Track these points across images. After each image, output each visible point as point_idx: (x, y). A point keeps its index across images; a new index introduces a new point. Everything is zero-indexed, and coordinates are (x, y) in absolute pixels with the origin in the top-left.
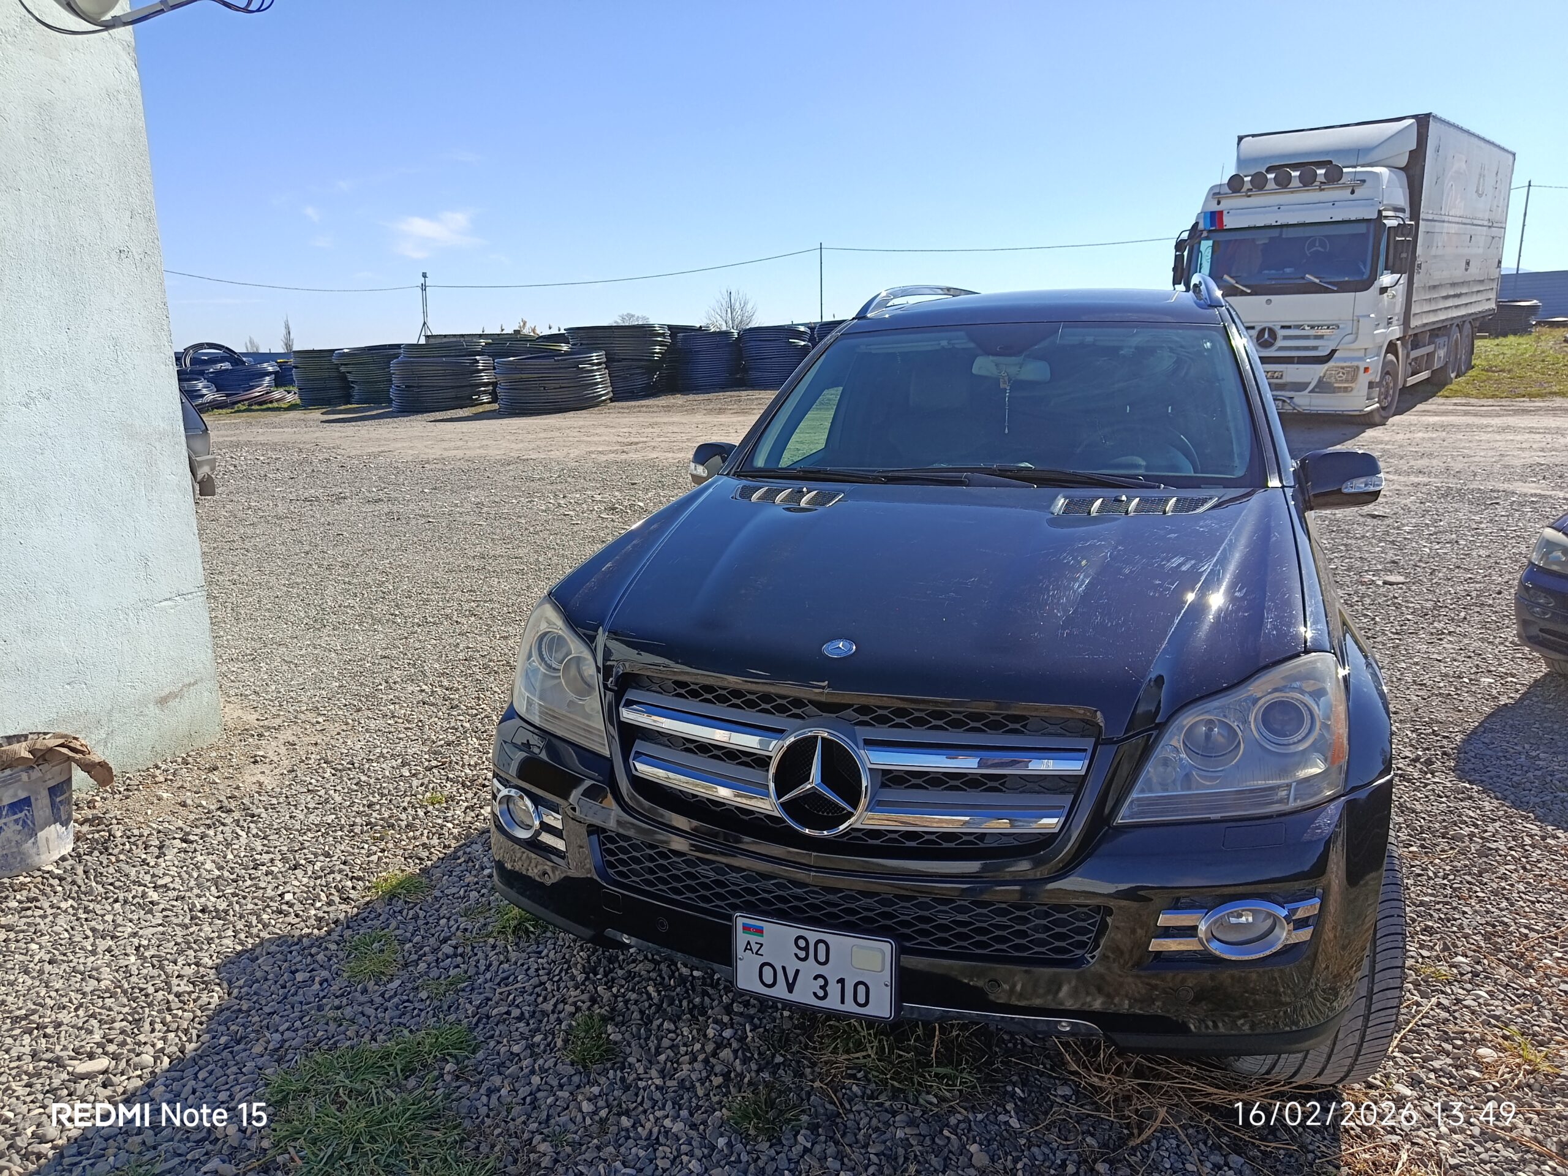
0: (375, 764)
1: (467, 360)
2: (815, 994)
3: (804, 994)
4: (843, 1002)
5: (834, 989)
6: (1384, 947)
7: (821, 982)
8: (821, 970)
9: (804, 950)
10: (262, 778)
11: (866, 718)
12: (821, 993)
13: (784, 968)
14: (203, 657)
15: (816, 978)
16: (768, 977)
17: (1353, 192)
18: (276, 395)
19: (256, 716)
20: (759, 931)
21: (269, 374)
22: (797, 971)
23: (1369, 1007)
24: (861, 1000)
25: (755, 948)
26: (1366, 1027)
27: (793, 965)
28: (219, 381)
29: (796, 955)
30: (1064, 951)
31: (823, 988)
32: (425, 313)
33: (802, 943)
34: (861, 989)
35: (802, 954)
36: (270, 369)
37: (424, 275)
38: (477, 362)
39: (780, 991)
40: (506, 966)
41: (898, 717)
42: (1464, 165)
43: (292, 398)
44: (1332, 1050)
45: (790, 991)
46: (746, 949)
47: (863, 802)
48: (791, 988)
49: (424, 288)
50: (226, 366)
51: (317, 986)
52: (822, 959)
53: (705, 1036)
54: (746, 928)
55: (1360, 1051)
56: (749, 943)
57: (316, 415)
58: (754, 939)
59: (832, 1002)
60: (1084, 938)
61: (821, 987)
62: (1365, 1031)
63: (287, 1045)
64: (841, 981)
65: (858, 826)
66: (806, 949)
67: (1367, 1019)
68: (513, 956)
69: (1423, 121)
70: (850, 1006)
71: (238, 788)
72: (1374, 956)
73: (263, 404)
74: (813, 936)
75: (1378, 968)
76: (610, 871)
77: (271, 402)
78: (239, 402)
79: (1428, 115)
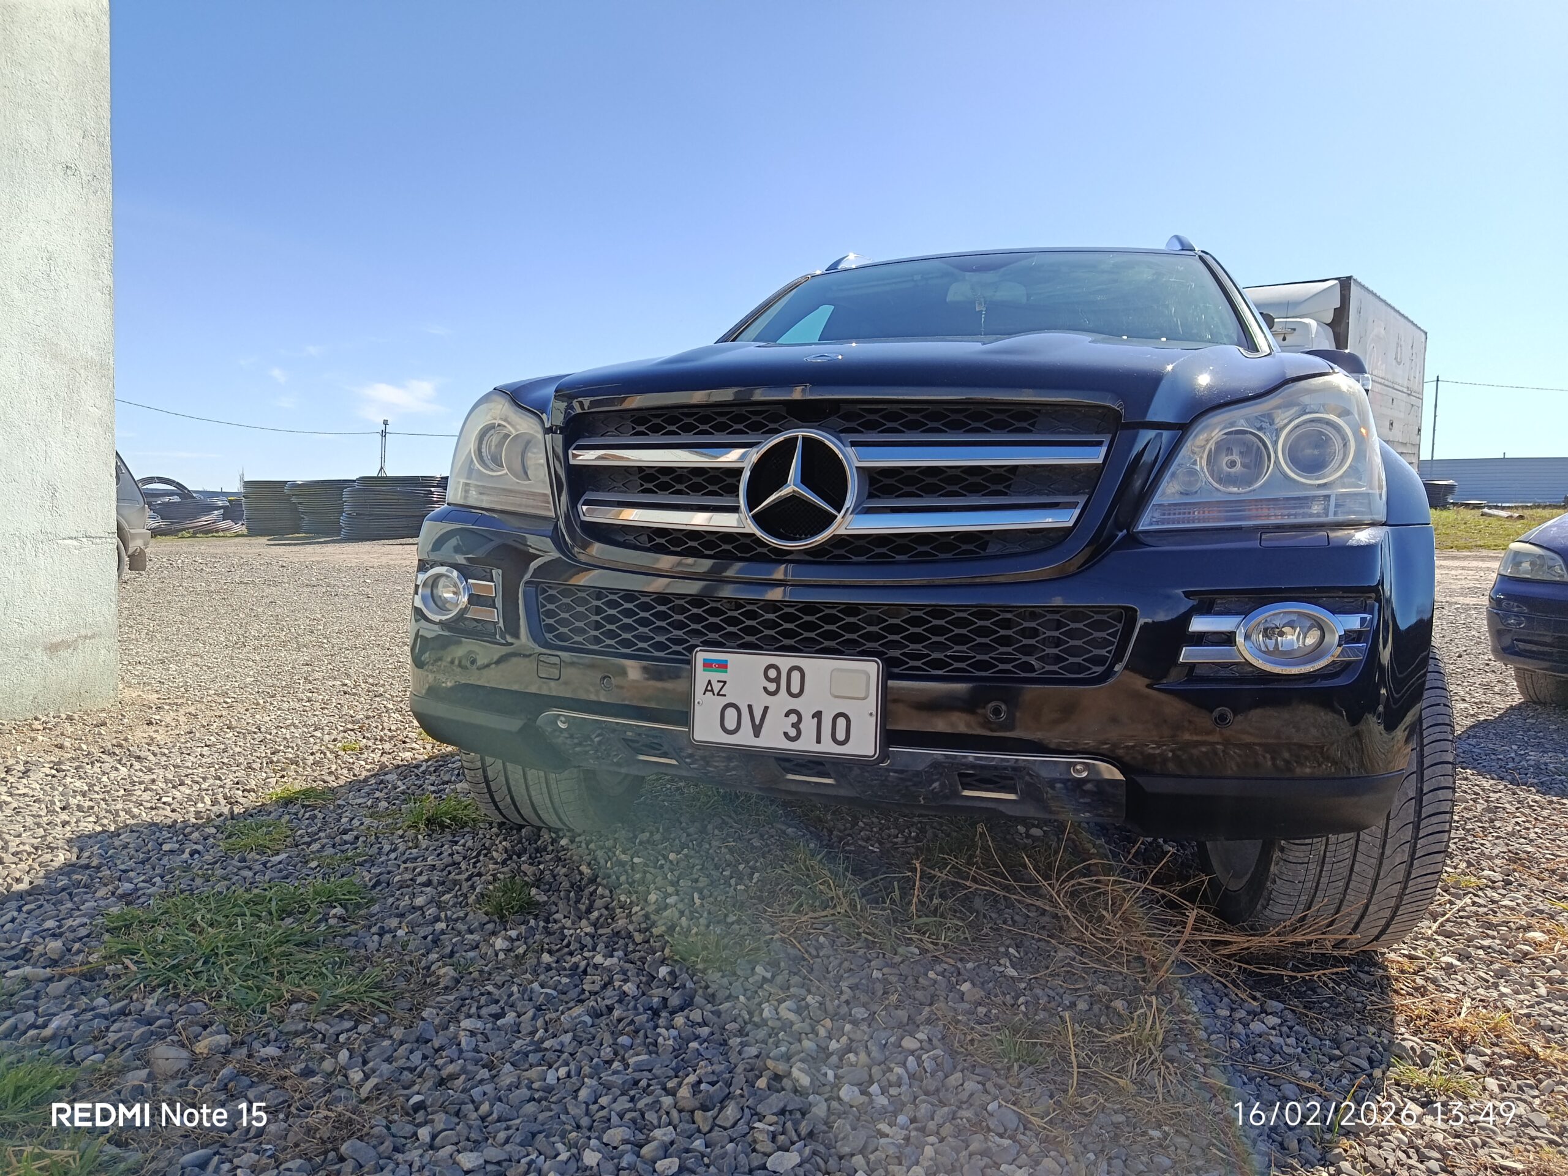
0: (284, 730)
1: (421, 491)
2: (786, 734)
3: (773, 738)
4: (818, 741)
5: (809, 726)
6: (1432, 738)
7: (793, 718)
8: (794, 704)
9: (774, 681)
10: (154, 735)
11: (853, 425)
12: (793, 733)
13: (750, 707)
14: (105, 610)
15: (787, 715)
16: (731, 723)
17: (1284, 339)
18: (224, 524)
19: (157, 696)
20: (723, 666)
21: (218, 508)
22: (766, 709)
23: (1419, 812)
24: (841, 736)
25: (717, 687)
26: (1416, 838)
27: (760, 701)
28: (164, 511)
29: (765, 689)
30: (1080, 668)
31: (796, 726)
32: (383, 458)
33: (772, 673)
34: (841, 722)
35: (772, 687)
36: (220, 503)
37: (386, 423)
38: (432, 493)
39: (745, 738)
40: (414, 851)
41: (889, 421)
42: (1383, 331)
43: (240, 528)
44: (1378, 875)
45: (757, 734)
46: (706, 690)
47: (849, 502)
48: (757, 730)
49: (384, 434)
50: (176, 499)
51: (186, 855)
52: (795, 689)
53: (646, 900)
54: (708, 665)
55: (1409, 873)
56: (709, 682)
57: (263, 540)
58: (715, 676)
59: (806, 744)
60: (1103, 652)
61: (793, 725)
62: (1416, 844)
63: (141, 892)
64: (818, 715)
65: (842, 531)
66: (777, 680)
67: (1417, 828)
68: (424, 843)
69: (1345, 283)
70: (827, 746)
71: (126, 739)
72: (1422, 750)
73: (208, 531)
74: (785, 662)
75: (1427, 762)
76: (549, 636)
77: (217, 531)
78: (184, 530)
79: (1350, 278)
